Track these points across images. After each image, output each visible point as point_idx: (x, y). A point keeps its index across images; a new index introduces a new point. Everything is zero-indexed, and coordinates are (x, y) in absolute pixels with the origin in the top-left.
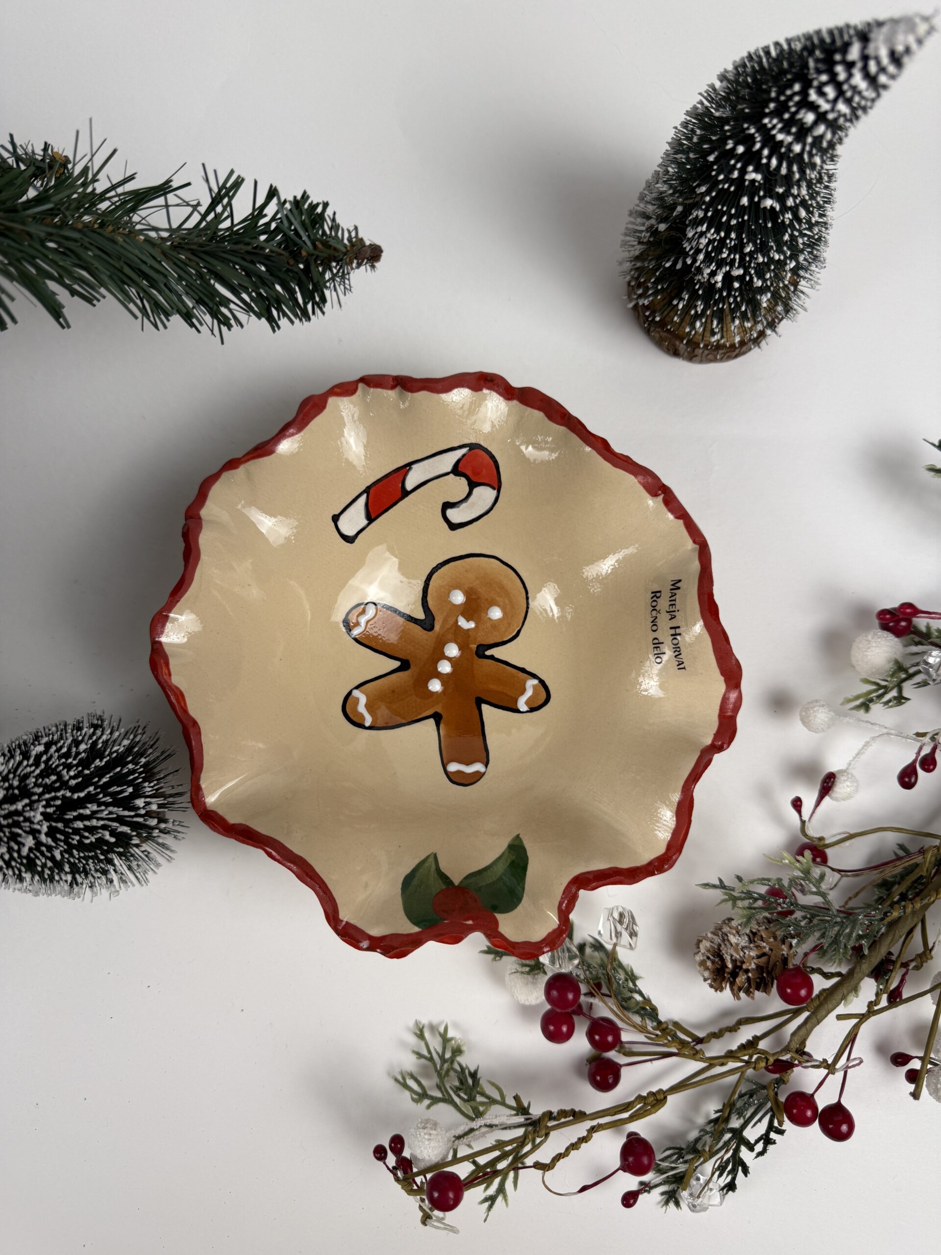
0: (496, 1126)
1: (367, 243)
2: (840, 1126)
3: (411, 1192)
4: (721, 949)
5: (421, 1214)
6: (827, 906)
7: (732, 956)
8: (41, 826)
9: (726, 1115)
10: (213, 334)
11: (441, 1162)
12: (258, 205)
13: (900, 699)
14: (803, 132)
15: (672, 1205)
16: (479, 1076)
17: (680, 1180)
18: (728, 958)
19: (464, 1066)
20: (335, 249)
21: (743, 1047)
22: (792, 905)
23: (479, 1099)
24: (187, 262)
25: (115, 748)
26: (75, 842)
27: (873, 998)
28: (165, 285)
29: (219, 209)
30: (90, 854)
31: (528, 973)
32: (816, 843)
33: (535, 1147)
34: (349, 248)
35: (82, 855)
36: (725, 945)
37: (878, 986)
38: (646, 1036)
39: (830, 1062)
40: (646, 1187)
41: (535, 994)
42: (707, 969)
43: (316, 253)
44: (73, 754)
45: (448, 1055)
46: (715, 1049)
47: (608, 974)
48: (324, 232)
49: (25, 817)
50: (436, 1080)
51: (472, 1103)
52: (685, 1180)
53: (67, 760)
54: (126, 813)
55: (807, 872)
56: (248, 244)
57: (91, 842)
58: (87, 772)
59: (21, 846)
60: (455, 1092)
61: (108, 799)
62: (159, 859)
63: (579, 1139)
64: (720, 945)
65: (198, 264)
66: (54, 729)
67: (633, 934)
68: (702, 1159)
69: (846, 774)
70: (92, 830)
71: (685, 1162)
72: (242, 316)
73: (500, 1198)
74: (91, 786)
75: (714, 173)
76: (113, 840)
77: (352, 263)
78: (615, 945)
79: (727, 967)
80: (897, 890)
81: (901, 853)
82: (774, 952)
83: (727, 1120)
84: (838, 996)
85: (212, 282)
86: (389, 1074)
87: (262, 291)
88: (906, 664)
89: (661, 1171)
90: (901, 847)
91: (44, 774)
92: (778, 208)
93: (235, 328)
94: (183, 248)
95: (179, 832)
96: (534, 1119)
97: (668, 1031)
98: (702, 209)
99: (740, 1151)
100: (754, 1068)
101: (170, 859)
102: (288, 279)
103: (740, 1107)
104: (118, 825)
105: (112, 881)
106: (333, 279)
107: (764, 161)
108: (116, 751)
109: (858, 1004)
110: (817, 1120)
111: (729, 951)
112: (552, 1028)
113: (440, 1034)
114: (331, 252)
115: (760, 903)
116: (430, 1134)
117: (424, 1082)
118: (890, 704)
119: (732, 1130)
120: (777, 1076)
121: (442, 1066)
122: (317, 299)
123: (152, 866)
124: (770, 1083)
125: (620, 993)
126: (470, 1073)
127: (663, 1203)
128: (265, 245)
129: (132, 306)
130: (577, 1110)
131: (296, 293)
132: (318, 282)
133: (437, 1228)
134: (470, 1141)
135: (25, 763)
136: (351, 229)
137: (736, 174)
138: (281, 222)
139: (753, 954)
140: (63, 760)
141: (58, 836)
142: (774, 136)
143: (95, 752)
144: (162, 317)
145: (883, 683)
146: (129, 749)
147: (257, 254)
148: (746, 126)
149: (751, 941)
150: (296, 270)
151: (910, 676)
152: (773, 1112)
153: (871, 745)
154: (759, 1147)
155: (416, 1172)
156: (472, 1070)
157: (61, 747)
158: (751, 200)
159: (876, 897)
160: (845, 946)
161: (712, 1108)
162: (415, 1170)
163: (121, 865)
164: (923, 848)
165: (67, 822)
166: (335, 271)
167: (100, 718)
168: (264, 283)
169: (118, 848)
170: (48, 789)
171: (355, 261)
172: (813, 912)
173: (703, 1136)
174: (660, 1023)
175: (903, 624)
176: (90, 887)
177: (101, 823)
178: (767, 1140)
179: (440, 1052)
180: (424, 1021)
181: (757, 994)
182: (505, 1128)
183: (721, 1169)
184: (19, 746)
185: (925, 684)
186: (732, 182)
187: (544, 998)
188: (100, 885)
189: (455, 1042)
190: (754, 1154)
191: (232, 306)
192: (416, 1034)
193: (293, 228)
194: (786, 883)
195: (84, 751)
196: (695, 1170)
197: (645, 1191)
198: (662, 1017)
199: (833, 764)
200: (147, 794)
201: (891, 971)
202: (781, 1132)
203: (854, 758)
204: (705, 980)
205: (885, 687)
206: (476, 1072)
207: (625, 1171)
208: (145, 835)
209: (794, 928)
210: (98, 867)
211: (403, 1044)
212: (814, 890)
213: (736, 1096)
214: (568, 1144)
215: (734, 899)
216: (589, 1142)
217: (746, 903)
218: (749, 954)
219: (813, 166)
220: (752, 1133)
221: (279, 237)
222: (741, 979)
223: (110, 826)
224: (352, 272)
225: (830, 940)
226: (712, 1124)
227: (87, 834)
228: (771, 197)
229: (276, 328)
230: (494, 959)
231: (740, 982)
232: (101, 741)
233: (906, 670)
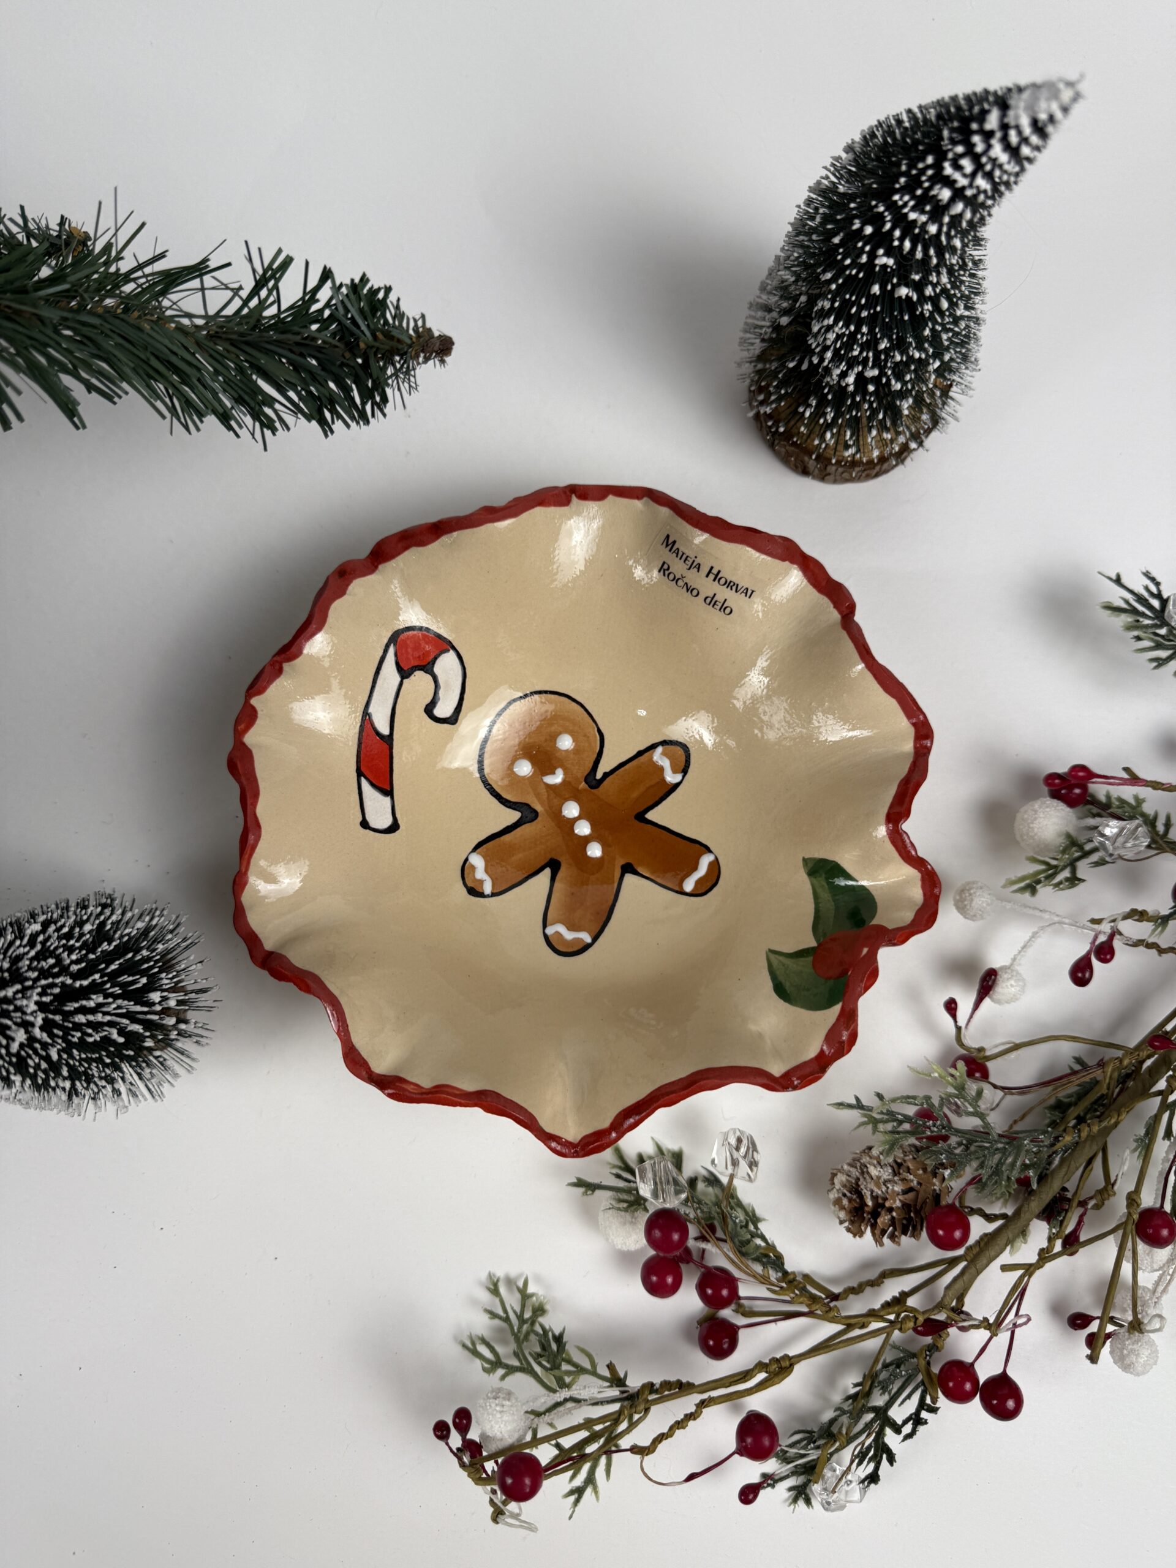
0: (585, 1400)
1: (436, 334)
2: (1006, 1401)
3: (479, 1481)
4: (860, 1183)
5: (492, 1510)
6: (986, 1130)
7: (872, 1191)
8: (35, 1017)
9: (867, 1388)
10: (254, 438)
11: (516, 1444)
12: (310, 287)
13: (1074, 881)
14: (938, 211)
15: (801, 1503)
16: (565, 1340)
17: (810, 1471)
18: (868, 1194)
19: (547, 1327)
20: (399, 341)
21: (887, 1305)
22: (944, 1128)
23: (565, 1367)
24: (225, 354)
25: (127, 931)
26: (75, 1040)
27: (1045, 1244)
28: (199, 380)
29: (264, 293)
30: (94, 1056)
31: (626, 1210)
32: (975, 1054)
33: (632, 1425)
34: (414, 340)
35: (83, 1056)
36: (865, 1178)
37: (1050, 1230)
38: (768, 1289)
39: (991, 1321)
40: (769, 1480)
41: (634, 1237)
42: (842, 1208)
43: (377, 344)
44: (77, 935)
45: (527, 1315)
46: (855, 1306)
47: (723, 1211)
48: (386, 322)
49: (16, 1006)
50: (513, 1346)
51: (556, 1372)
52: (817, 1470)
53: (68, 941)
54: (138, 1008)
55: (961, 1088)
56: (298, 333)
57: (95, 1041)
58: (92, 956)
59: (10, 1042)
60: (535, 1360)
61: (117, 990)
62: (177, 1068)
63: (686, 1415)
64: (858, 1179)
65: (238, 356)
66: (53, 906)
67: (753, 1164)
68: (837, 1444)
69: (1009, 971)
70: (97, 1026)
71: (818, 1447)
72: (289, 419)
73: (589, 1491)
74: (97, 972)
75: (839, 257)
76: (121, 1040)
77: (418, 357)
78: (732, 1177)
79: (867, 1205)
80: (1074, 1112)
81: (1077, 1067)
82: (923, 1187)
83: (868, 1394)
84: (1002, 1240)
85: (254, 377)
86: (455, 1338)
87: (312, 389)
88: (1082, 839)
89: (785, 1459)
90: (1078, 1060)
91: (41, 956)
92: (915, 298)
93: (280, 432)
94: (220, 338)
95: (202, 1037)
96: (631, 1391)
97: (795, 1283)
98: (828, 299)
99: (884, 1435)
100: (900, 1329)
101: (190, 1070)
102: (343, 375)
103: (885, 1380)
104: (128, 1022)
105: (119, 1093)
106: (396, 375)
107: (896, 243)
108: (129, 934)
109: (1027, 1252)
110: (978, 1395)
111: (869, 1186)
112: (654, 1279)
113: (518, 1288)
114: (394, 344)
115: (906, 1126)
116: (503, 1406)
117: (499, 1349)
118: (1061, 886)
119: (875, 1409)
120: (929, 1340)
121: (520, 1327)
122: (378, 399)
123: (168, 1077)
124: (921, 1350)
125: (737, 1235)
126: (554, 1336)
127: (790, 1501)
128: (317, 335)
129: (159, 404)
130: (684, 1381)
131: (352, 390)
132: (378, 378)
133: (511, 1525)
134: (552, 1419)
135: (18, 942)
136: (417, 317)
137: (864, 259)
138: (336, 309)
139: (898, 1188)
140: (64, 942)
141: (56, 1031)
142: (906, 215)
143: (101, 935)
144: (195, 418)
145: (1054, 863)
146: (145, 932)
147: (307, 345)
148: (874, 203)
149: (895, 1173)
150: (352, 364)
151: (1086, 854)
152: (925, 1386)
153: (1039, 937)
154: (907, 1429)
155: (486, 1456)
156: (557, 1333)
157: (63, 926)
158: (883, 288)
159: (1047, 1121)
160: (1009, 1178)
161: (850, 1382)
162: (485, 1454)
163: (131, 1075)
164: (1102, 1060)
165: (67, 1015)
166: (398, 366)
167: (110, 896)
168: (314, 378)
169: (127, 1050)
170: (44, 974)
171: (422, 355)
172: (971, 1138)
173: (839, 1416)
174: (786, 1273)
175: (1077, 791)
176: (94, 1099)
177: (108, 1018)
178: (917, 1420)
179: (518, 1310)
180: (500, 1273)
181: (905, 1239)
182: (596, 1404)
183: (861, 1457)
184: (11, 924)
185: (1101, 863)
186: (861, 267)
187: (644, 1241)
188: (105, 1096)
189: (537, 1299)
190: (901, 1437)
191: (277, 406)
192: (489, 1289)
193: (349, 316)
194: (936, 1102)
195: (90, 932)
196: (829, 1459)
197: (769, 1485)
198: (789, 1267)
199: (996, 959)
200: (164, 987)
201: (1067, 1211)
202: (933, 1410)
203: (1020, 952)
204: (841, 1222)
205: (1056, 867)
206: (561, 1335)
207: (741, 1455)
208: (160, 1037)
209: (947, 1156)
210: (103, 1075)
211: (474, 1302)
212: (971, 1109)
213: (879, 1366)
214: (672, 1422)
215: (875, 1122)
216: (698, 1420)
217: (889, 1126)
218: (893, 1189)
219: (953, 250)
220: (898, 1413)
221: (334, 326)
222: (884, 1219)
223: (118, 1024)
224: (418, 368)
225: (990, 1172)
226: (851, 1401)
227: (90, 1031)
228: (907, 285)
229: (329, 433)
230: (585, 1193)
231: (883, 1223)
232: (110, 922)
233: (1080, 847)
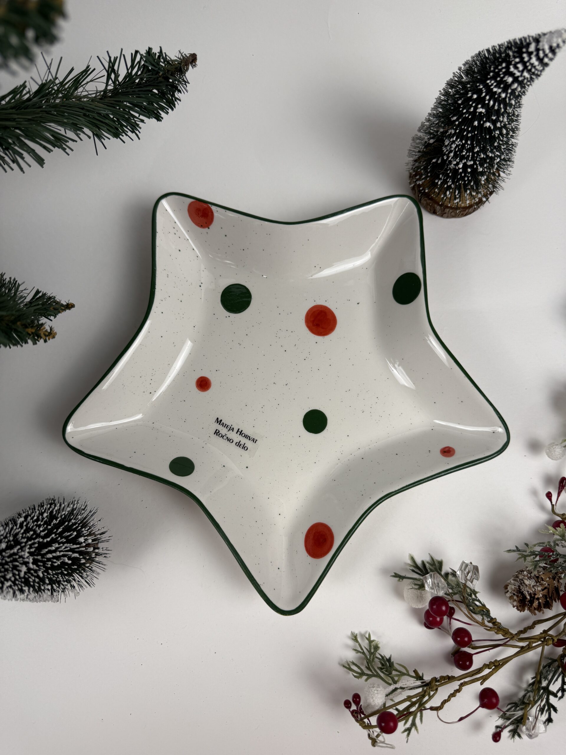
0: (406, 688)
14: (507, 87)
23: (394, 673)
33: (430, 698)
45: (372, 650)
51: (391, 676)
60: (380, 671)
63: (455, 691)
75: (461, 109)
92: (492, 128)
96: (426, 682)
98: (453, 129)
107: (487, 102)
113: (366, 638)
117: (361, 666)
121: (370, 656)
126: (387, 659)
130: (450, 676)
137: (472, 109)
142: (492, 89)
148: (478, 84)
158: (479, 123)
179: (368, 648)
180: (357, 632)
182: (412, 689)
186: (470, 113)
189: (376, 643)
192: (352, 639)
207: (482, 707)
214: (449, 694)
216: (461, 692)
219: (511, 105)
228: (489, 122)
